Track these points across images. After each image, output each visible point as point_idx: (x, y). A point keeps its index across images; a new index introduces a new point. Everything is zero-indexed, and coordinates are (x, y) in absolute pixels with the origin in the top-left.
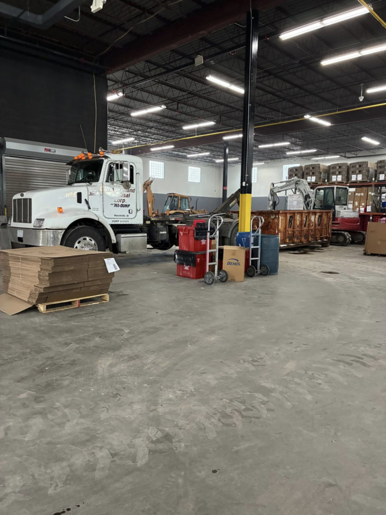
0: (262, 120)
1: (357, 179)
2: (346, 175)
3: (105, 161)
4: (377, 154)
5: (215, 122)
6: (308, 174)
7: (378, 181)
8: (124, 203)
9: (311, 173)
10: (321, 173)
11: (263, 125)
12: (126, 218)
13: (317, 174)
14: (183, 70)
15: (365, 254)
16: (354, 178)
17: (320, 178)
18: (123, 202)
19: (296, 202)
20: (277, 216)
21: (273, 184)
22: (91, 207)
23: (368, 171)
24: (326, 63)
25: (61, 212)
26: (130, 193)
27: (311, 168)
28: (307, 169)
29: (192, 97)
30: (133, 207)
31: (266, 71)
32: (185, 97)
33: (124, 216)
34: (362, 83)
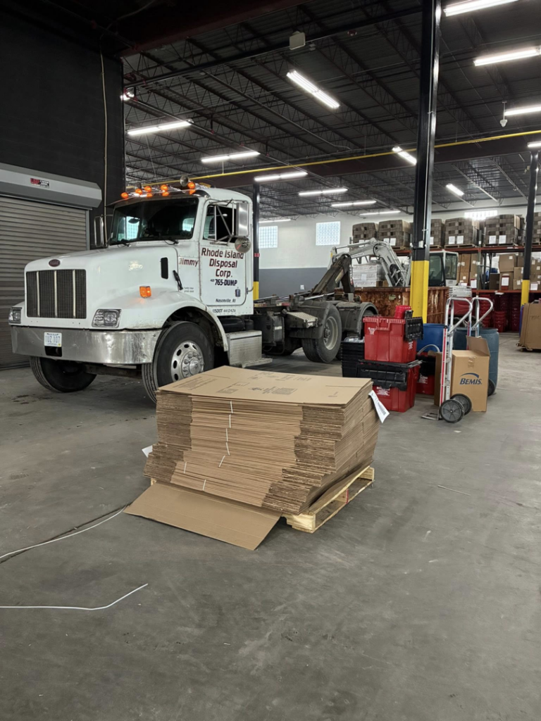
0: (321, 154)
1: (456, 242)
2: (440, 237)
3: (202, 200)
4: (449, 209)
5: (259, 152)
6: (384, 235)
7: (488, 245)
8: (229, 279)
9: (389, 234)
10: (402, 233)
11: (323, 161)
12: (231, 306)
13: (398, 234)
14: (254, 58)
15: (525, 350)
16: (451, 240)
17: (402, 241)
18: (228, 276)
19: (365, 275)
20: (400, 297)
21: (336, 249)
22: (183, 286)
23: (471, 231)
24: (481, 62)
25: (149, 296)
26: (238, 259)
27: (389, 226)
28: (383, 227)
29: (235, 109)
30: (240, 286)
31: (368, 73)
32: (227, 108)
33: (229, 301)
34: (504, 100)
